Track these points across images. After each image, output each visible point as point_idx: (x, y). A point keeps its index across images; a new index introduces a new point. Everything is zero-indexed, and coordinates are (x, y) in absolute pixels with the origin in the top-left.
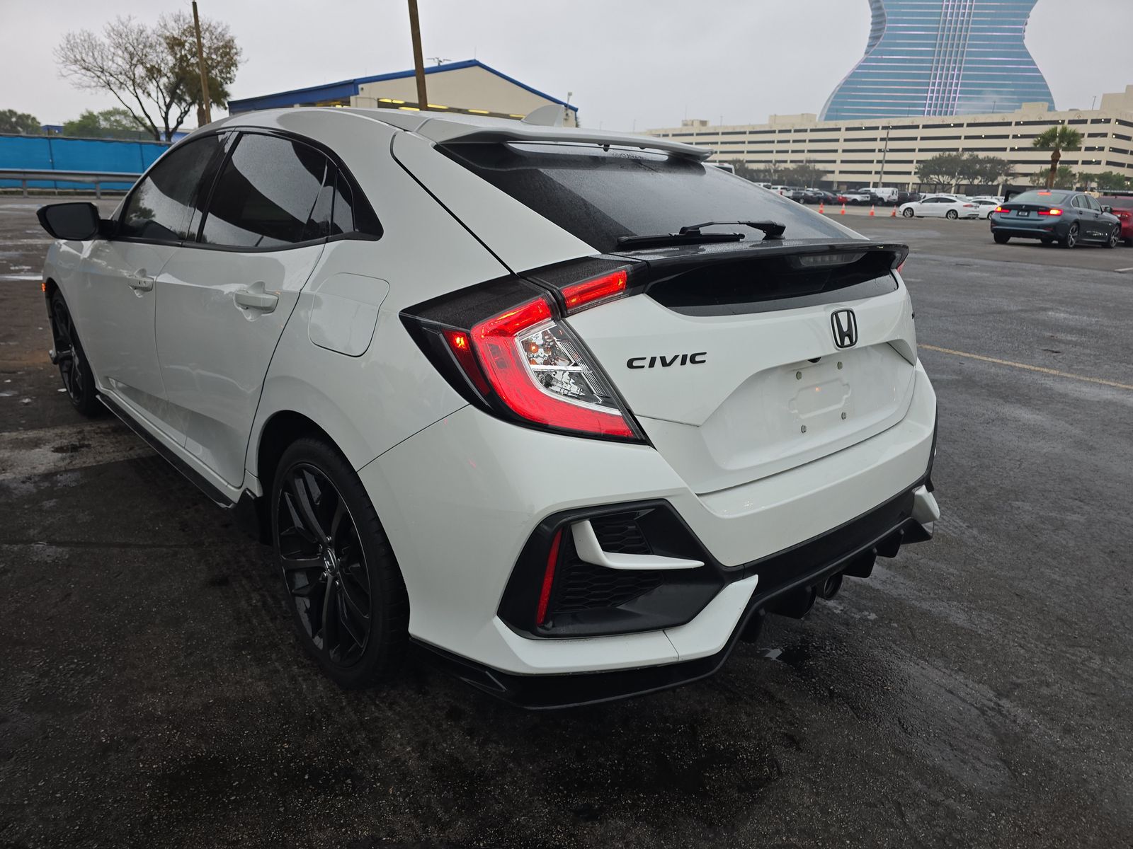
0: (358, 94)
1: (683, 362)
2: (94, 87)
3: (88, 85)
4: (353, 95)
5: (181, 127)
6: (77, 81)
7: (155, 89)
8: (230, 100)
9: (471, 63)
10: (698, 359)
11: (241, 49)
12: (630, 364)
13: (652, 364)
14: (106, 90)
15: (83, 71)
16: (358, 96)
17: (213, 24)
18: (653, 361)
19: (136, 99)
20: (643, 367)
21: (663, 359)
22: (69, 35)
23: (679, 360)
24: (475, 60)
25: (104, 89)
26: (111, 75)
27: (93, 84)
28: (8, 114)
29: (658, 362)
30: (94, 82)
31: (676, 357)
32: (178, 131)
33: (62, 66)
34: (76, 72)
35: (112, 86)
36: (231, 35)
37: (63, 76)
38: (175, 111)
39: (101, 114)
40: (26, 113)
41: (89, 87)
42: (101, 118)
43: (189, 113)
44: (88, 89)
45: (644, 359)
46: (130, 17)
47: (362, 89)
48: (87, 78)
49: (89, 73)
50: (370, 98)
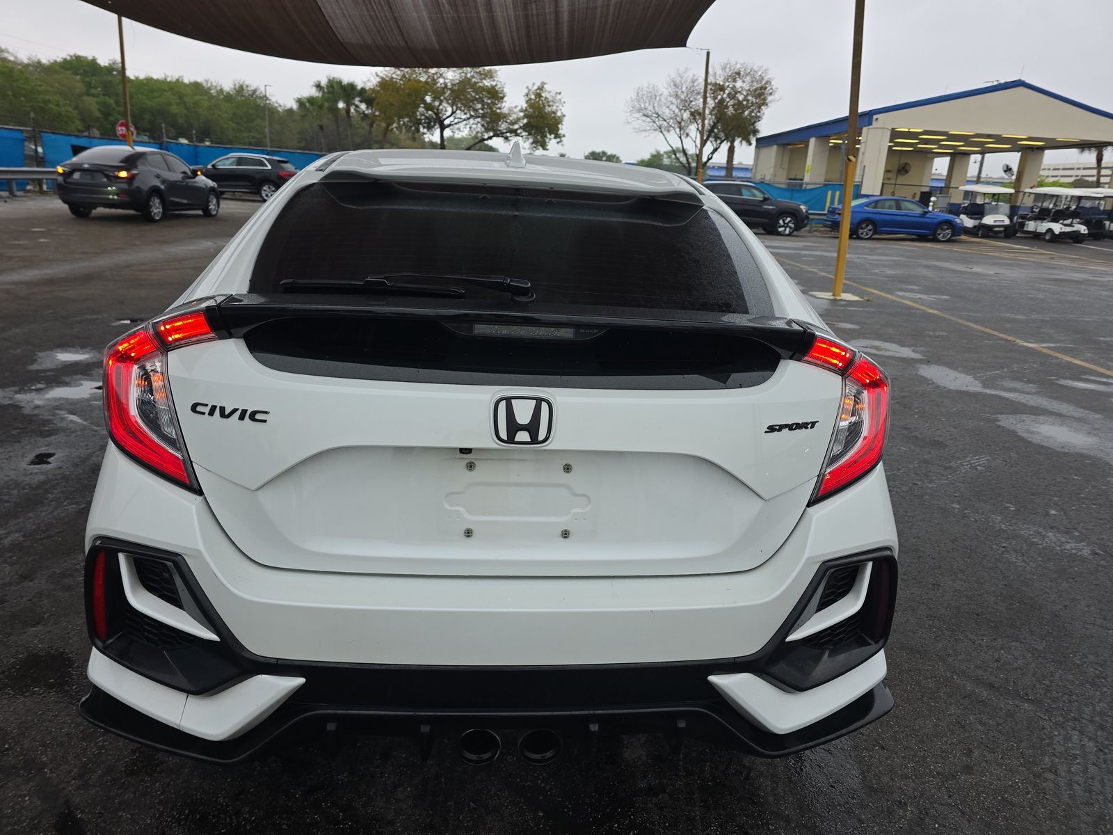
0: (871, 125)
1: (242, 418)
2: (649, 130)
3: (644, 129)
4: (865, 126)
5: (710, 161)
6: (638, 126)
7: (696, 130)
8: (758, 137)
9: (1014, 83)
10: (258, 416)
11: (777, 89)
12: (194, 408)
13: (211, 413)
14: (658, 132)
15: (644, 118)
16: (871, 127)
17: (755, 68)
18: (214, 408)
19: (679, 139)
20: (204, 413)
21: (222, 409)
22: (639, 88)
23: (238, 414)
24: (1020, 80)
25: (655, 132)
26: (665, 120)
27: (648, 128)
28: (601, 155)
29: (217, 412)
30: (649, 126)
31: (235, 410)
32: (708, 164)
33: (629, 114)
34: (638, 119)
35: (663, 130)
36: (769, 77)
37: (628, 123)
38: (709, 147)
39: (666, 152)
40: (614, 153)
41: (645, 130)
42: (665, 156)
43: (719, 150)
44: (644, 133)
45: (207, 405)
46: (686, 69)
47: (877, 119)
48: (646, 123)
49: (648, 119)
50: (884, 128)
